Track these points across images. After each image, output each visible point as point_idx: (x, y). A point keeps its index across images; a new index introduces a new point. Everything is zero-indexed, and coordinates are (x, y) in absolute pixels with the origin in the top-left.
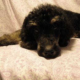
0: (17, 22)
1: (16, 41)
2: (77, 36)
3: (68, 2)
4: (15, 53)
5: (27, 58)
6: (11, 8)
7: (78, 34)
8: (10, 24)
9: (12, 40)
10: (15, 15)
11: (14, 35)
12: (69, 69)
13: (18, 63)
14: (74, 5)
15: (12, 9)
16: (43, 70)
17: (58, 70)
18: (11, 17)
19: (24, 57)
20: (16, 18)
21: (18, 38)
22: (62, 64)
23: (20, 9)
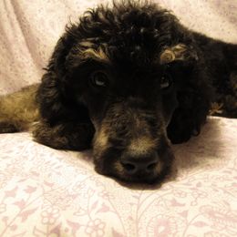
0: (31, 62)
1: (21, 121)
2: (220, 112)
3: (192, 7)
4: (9, 161)
5: (50, 182)
6: (14, 17)
7: (222, 105)
8: (9, 68)
9: (7, 115)
10: (26, 39)
11: (13, 101)
12: (202, 224)
13: (10, 200)
14: (212, 16)
15: (15, 21)
16: (103, 229)
17: (162, 229)
18: (14, 46)
19: (38, 175)
20: (31, 50)
21: (29, 110)
22: (175, 203)
23: (42, 22)
